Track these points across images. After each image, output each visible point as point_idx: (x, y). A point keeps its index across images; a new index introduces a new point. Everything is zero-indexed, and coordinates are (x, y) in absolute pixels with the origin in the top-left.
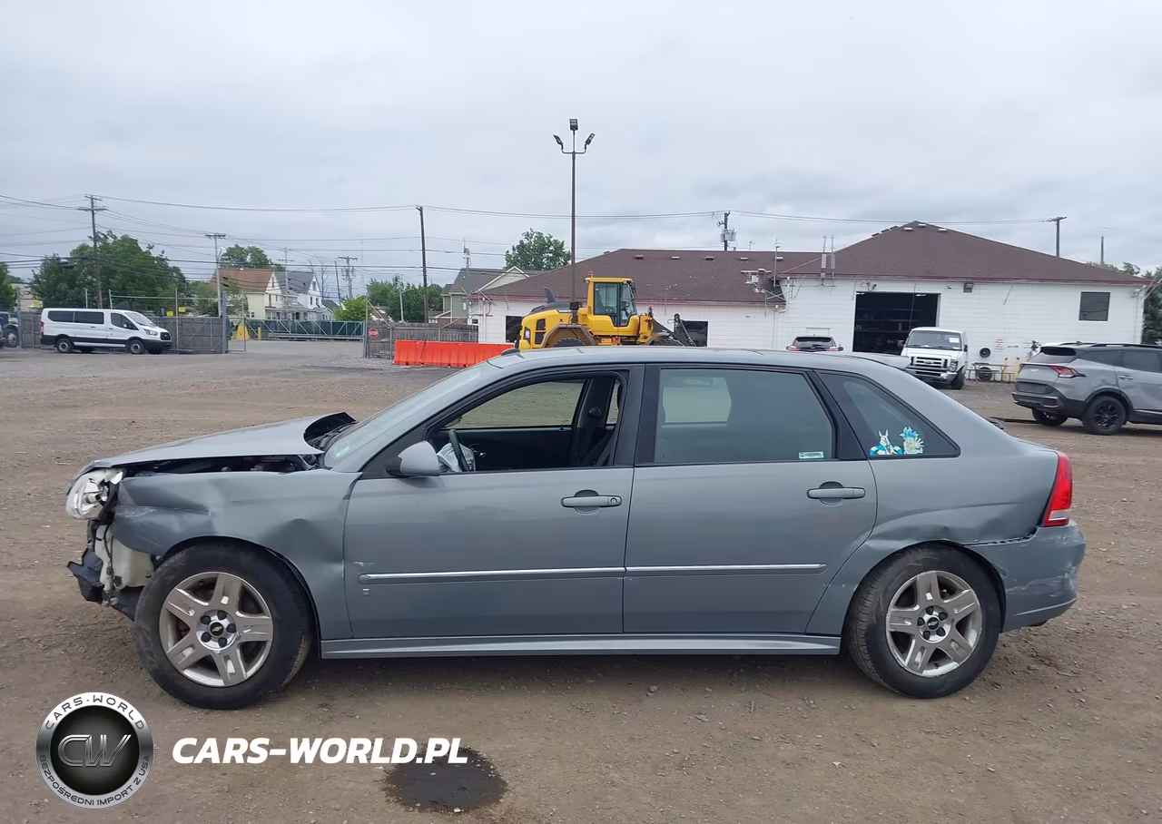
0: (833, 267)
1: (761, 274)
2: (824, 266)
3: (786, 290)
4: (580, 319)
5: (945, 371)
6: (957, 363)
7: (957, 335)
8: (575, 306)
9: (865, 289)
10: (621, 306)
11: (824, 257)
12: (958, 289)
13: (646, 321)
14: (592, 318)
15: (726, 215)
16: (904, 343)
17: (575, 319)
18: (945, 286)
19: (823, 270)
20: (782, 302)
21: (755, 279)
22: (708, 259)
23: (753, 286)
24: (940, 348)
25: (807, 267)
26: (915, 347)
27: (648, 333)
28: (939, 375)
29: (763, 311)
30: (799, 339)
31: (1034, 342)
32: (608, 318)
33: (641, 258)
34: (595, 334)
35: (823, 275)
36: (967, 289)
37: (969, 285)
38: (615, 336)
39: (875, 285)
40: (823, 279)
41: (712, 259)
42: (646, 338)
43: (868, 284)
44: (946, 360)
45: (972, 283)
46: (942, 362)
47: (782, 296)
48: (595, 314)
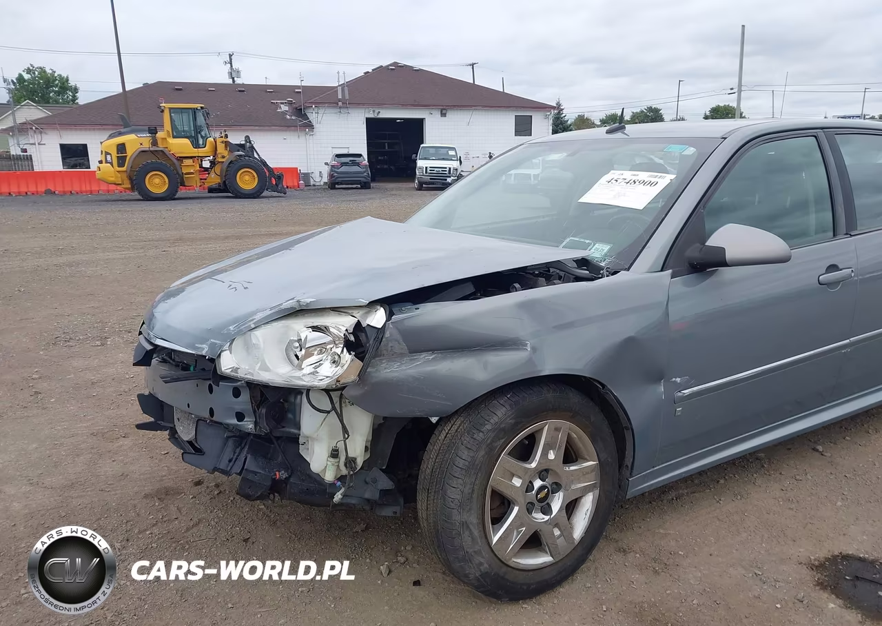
0: (347, 97)
1: (290, 103)
2: (340, 97)
3: (312, 116)
4: (159, 142)
5: (450, 177)
6: (457, 170)
7: (453, 149)
8: (153, 131)
9: (371, 115)
10: (198, 130)
11: (340, 89)
12: (437, 114)
13: (222, 142)
14: (171, 141)
15: (230, 56)
16: (416, 157)
17: (155, 143)
18: (428, 112)
19: (339, 100)
20: (310, 126)
21: (284, 108)
22: (240, 91)
23: (284, 113)
24: (443, 159)
25: (325, 97)
26: (425, 159)
27: (226, 153)
28: (446, 180)
29: (296, 134)
30: (338, 156)
31: (490, 153)
32: (187, 141)
33: (180, 90)
34: (177, 155)
35: (340, 104)
36: (443, 115)
37: (444, 111)
38: (195, 157)
39: (379, 112)
40: (340, 108)
41: (243, 91)
42: (223, 157)
43: (374, 111)
44: (450, 168)
45: (445, 109)
46: (448, 169)
47: (310, 122)
48: (174, 137)
